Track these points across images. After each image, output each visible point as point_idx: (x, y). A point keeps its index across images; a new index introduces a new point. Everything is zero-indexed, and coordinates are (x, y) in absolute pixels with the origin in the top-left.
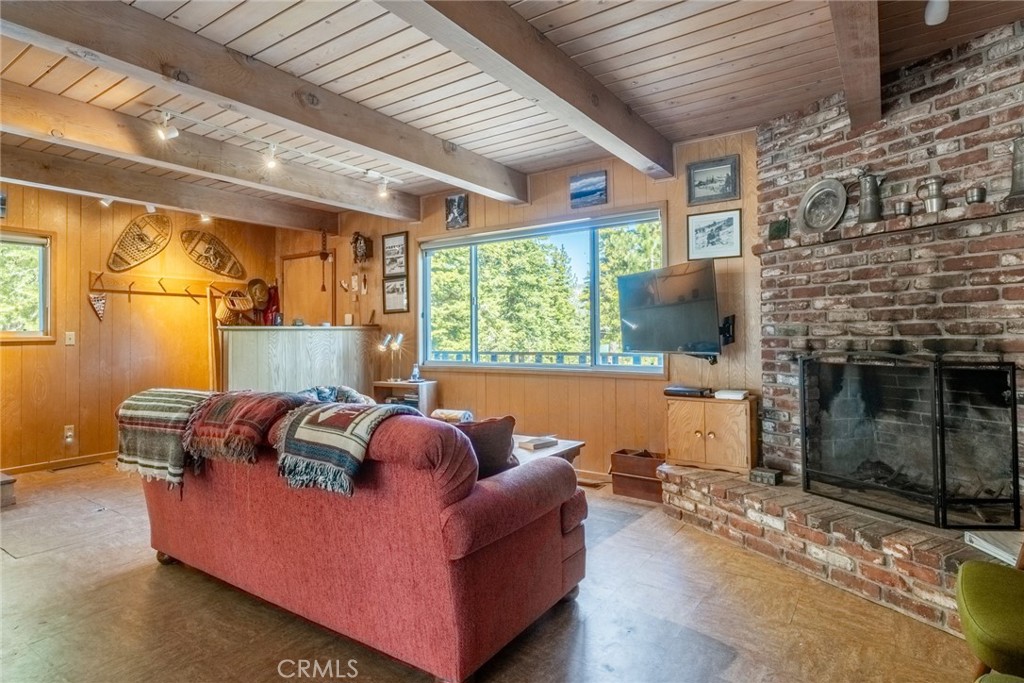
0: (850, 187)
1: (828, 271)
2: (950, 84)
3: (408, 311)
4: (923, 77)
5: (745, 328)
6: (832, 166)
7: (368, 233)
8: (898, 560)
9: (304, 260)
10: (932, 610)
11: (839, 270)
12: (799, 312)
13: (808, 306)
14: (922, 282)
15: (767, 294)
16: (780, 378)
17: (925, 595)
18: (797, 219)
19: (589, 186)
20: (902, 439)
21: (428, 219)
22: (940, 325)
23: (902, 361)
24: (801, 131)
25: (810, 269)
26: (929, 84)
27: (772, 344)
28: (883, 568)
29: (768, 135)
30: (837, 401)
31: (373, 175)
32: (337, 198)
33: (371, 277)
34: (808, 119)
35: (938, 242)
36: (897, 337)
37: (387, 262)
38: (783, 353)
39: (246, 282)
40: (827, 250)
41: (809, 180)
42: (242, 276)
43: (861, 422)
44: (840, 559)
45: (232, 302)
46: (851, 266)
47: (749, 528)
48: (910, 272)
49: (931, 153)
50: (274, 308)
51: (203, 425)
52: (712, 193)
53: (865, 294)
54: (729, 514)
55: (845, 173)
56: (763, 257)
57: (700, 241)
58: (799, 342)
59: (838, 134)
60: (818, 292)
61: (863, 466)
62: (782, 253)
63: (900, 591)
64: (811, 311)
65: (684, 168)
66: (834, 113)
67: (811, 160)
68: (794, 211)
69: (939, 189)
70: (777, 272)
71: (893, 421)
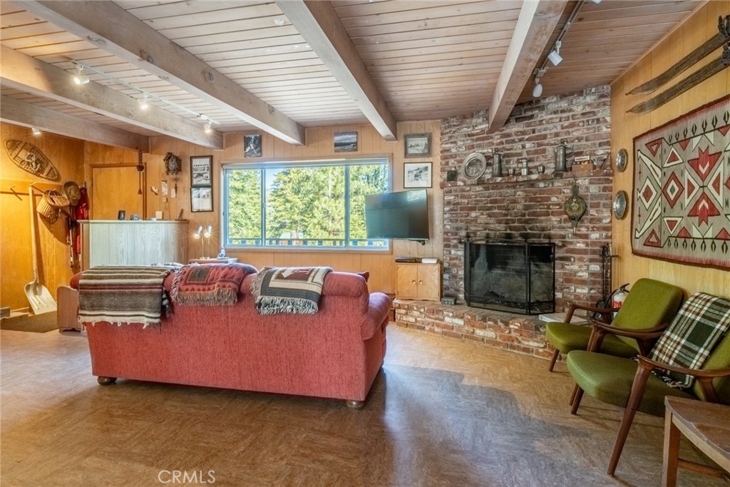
0: (488, 158)
1: (478, 198)
2: (532, 117)
3: (213, 211)
4: (521, 111)
5: (433, 226)
6: (479, 146)
7: (177, 154)
8: (516, 330)
9: (114, 169)
10: (529, 349)
11: (483, 199)
12: (463, 218)
13: (468, 216)
14: (520, 207)
15: (447, 209)
16: (453, 252)
17: (526, 343)
18: (461, 171)
19: (346, 139)
20: (503, 280)
21: (229, 148)
22: (526, 226)
23: (511, 242)
24: (464, 126)
25: (469, 197)
26: (523, 115)
27: (449, 234)
28: (509, 335)
29: (447, 125)
30: (477, 262)
31: (204, 117)
32: (175, 131)
33: (180, 185)
34: (468, 121)
35: (527, 189)
36: (509, 231)
37: (195, 176)
38: (455, 239)
39: (61, 183)
40: (478, 188)
41: (468, 152)
42: (58, 179)
43: (486, 273)
44: (490, 334)
45: (52, 199)
46: (488, 197)
47: (446, 326)
48: (514, 202)
49: (524, 147)
50: (84, 204)
51: (185, 284)
52: (418, 152)
53: (495, 211)
54: (435, 321)
55: (485, 151)
56: (445, 189)
57: (410, 178)
58: (463, 233)
59: (482, 131)
60: (473, 209)
61: (486, 295)
62: (455, 188)
63: (516, 343)
64: (469, 218)
65: (403, 136)
66: (480, 120)
67: (469, 142)
68: (460, 167)
69: (527, 165)
70: (452, 198)
71: (500, 271)
